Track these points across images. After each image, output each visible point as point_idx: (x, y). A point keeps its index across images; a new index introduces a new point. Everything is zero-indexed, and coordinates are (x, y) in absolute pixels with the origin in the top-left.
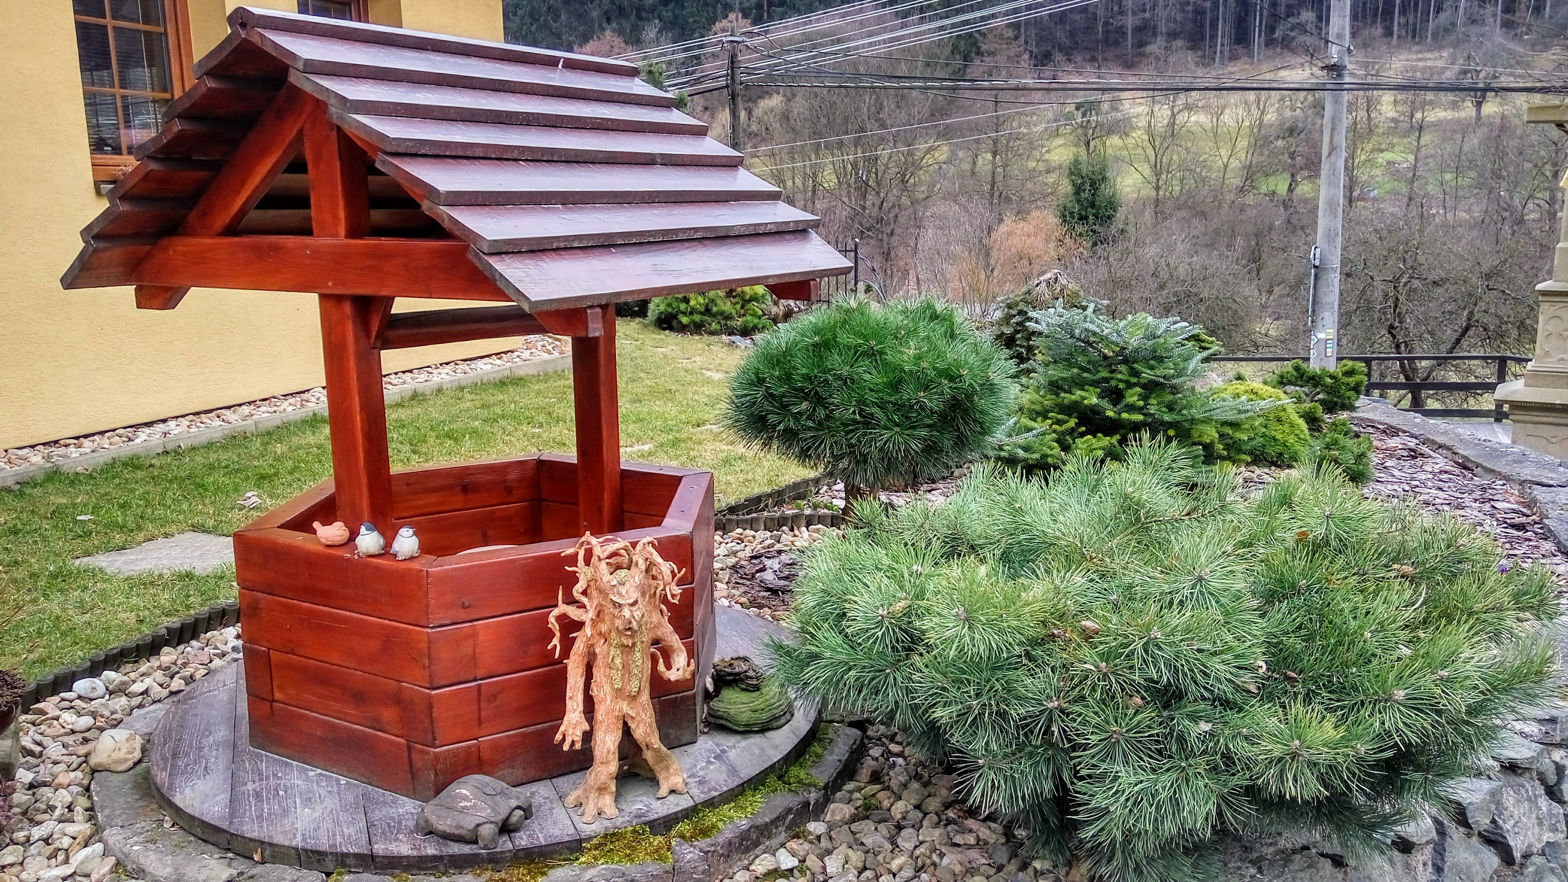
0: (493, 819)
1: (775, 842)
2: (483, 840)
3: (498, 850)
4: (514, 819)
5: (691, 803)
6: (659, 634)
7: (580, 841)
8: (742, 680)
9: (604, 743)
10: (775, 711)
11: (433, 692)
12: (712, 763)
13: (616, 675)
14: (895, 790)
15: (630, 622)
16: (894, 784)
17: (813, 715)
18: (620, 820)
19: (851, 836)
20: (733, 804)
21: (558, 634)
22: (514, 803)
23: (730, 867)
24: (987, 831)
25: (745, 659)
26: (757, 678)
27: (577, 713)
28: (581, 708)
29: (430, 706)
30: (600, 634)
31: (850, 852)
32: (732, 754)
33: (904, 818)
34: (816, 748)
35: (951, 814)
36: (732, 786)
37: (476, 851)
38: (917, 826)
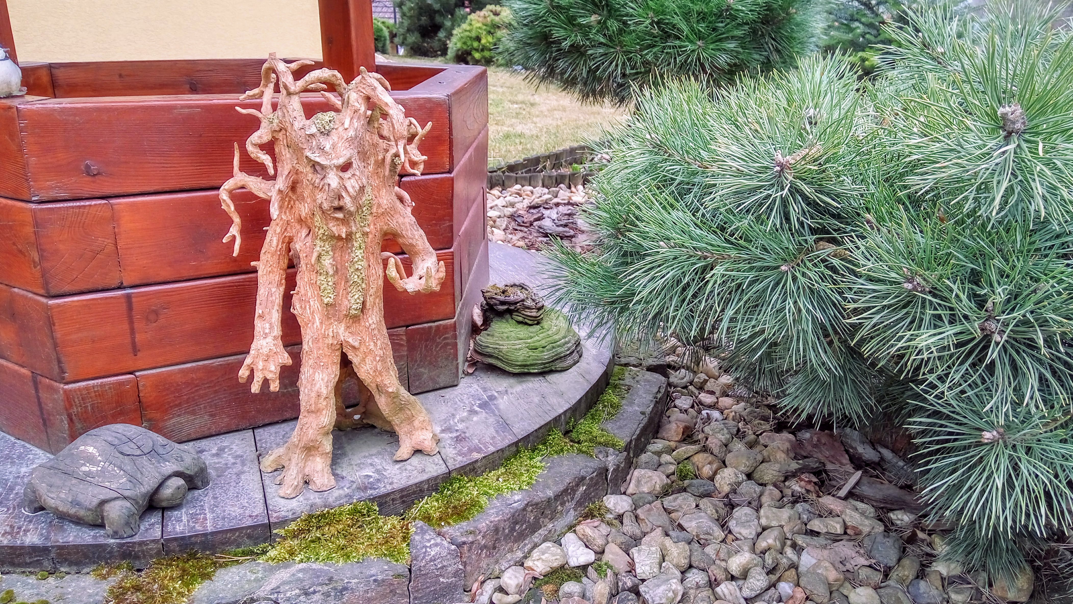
0: (127, 493)
1: (561, 524)
2: (111, 524)
3: (137, 539)
4: (168, 491)
5: (442, 469)
6: (393, 225)
7: (269, 526)
8: (517, 311)
9: (312, 382)
10: (559, 350)
11: (52, 302)
12: (476, 413)
13: (326, 283)
14: (716, 451)
15: (340, 197)
16: (713, 443)
17: (607, 355)
18: (336, 493)
19: (665, 517)
20: (502, 470)
21: (237, 220)
22: (169, 467)
23: (497, 562)
24: (857, 515)
25: (522, 287)
26: (539, 309)
27: (270, 339)
28: (277, 331)
29: (51, 323)
30: (301, 221)
31: (668, 542)
32: (503, 403)
33: (734, 491)
34: (610, 396)
35: (796, 486)
36: (500, 445)
37: (102, 541)
38: (754, 504)
